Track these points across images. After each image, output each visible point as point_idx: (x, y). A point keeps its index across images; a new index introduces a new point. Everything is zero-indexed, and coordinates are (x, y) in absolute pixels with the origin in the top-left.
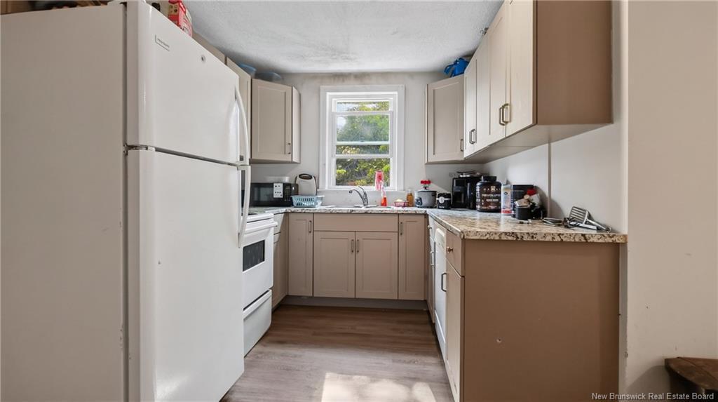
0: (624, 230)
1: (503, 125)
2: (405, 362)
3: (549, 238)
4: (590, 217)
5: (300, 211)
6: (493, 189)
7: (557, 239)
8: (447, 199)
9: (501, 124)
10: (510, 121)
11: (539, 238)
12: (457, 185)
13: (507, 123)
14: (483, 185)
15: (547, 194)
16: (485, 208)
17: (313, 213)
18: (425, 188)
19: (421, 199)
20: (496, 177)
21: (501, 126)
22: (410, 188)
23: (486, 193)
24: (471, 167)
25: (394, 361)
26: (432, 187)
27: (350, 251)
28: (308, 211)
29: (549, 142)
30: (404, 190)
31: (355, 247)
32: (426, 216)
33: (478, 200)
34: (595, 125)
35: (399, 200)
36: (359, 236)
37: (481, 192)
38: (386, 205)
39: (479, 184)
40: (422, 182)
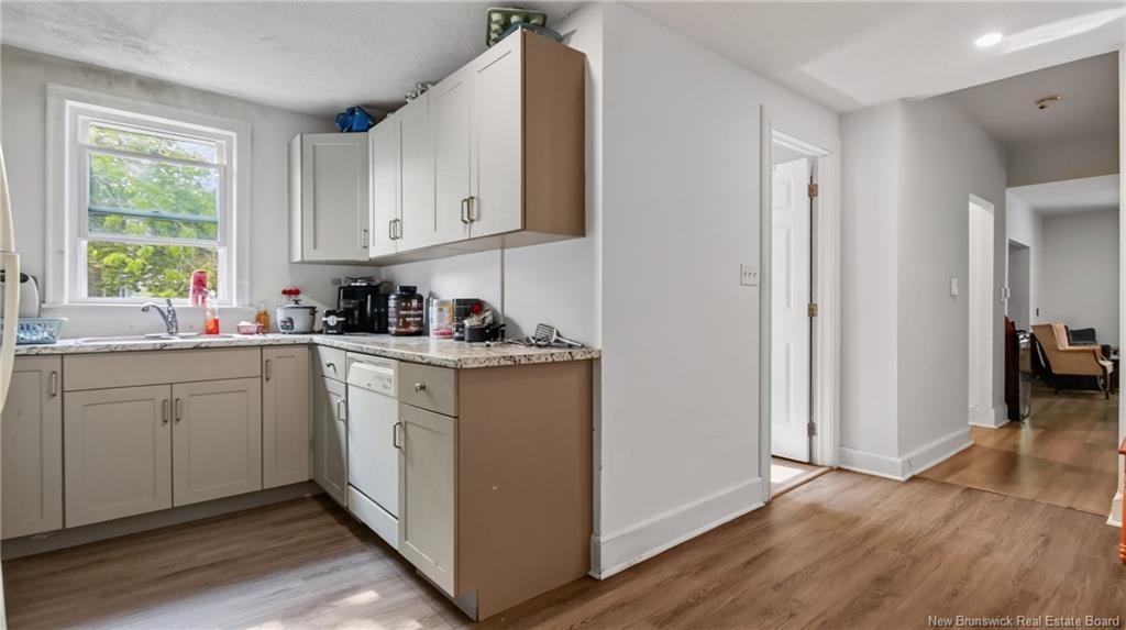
0: (598, 345)
1: (466, 222)
2: (322, 574)
3: (543, 360)
4: (558, 334)
5: (25, 352)
6: (415, 303)
7: (550, 360)
8: (341, 319)
9: (463, 220)
10: (478, 219)
11: (535, 360)
12: (344, 297)
13: (472, 221)
14: (400, 298)
15: (499, 311)
16: (403, 330)
17: (62, 355)
18: (297, 302)
19: (291, 320)
20: (415, 288)
21: (463, 223)
22: (262, 302)
23: (406, 309)
24: (366, 272)
25: (305, 579)
26: (305, 300)
27: (159, 421)
28: (47, 352)
29: (503, 248)
30: (251, 305)
31: (171, 413)
32: (312, 346)
33: (392, 320)
34: (562, 237)
35: (243, 324)
36: (179, 392)
37: (398, 307)
38: (217, 333)
39: (393, 297)
40: (285, 292)
